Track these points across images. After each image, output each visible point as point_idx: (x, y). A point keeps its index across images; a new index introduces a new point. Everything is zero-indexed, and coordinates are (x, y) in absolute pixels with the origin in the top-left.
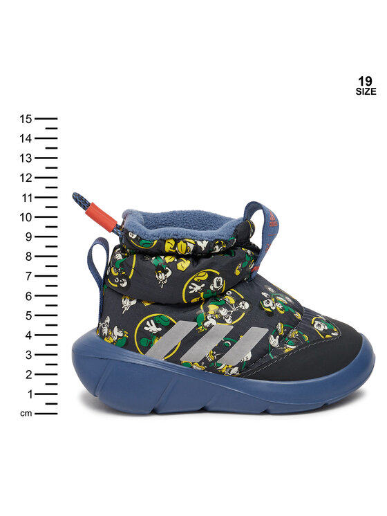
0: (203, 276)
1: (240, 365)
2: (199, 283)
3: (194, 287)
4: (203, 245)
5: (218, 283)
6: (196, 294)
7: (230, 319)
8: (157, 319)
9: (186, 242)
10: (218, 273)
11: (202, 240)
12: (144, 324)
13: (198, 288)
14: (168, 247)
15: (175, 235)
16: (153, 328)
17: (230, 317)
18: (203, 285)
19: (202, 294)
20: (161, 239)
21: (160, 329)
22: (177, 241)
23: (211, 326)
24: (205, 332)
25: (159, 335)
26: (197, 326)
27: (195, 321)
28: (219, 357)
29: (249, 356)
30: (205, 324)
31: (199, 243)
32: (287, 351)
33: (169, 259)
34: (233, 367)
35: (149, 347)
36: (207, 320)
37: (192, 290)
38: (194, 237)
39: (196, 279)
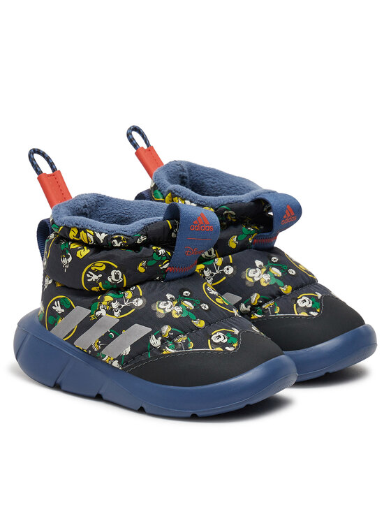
0: (101, 266)
1: (119, 358)
2: (97, 273)
3: (92, 275)
4: (102, 237)
5: (117, 276)
6: (95, 283)
7: (118, 312)
8: (62, 301)
9: (86, 232)
10: (117, 267)
11: (101, 233)
12: (53, 304)
13: (95, 277)
14: (72, 235)
15: (77, 224)
16: (59, 309)
17: (120, 311)
18: (100, 276)
19: (100, 284)
20: (65, 227)
21: (63, 311)
22: (79, 230)
23: (101, 316)
24: (95, 321)
25: (63, 315)
26: (90, 314)
27: (90, 308)
28: (103, 347)
29: (128, 350)
30: (97, 313)
31: (98, 235)
32: (164, 353)
33: (73, 246)
34: (114, 360)
35: (54, 326)
36: (99, 310)
37: (90, 278)
38: (94, 229)
39: (93, 268)
